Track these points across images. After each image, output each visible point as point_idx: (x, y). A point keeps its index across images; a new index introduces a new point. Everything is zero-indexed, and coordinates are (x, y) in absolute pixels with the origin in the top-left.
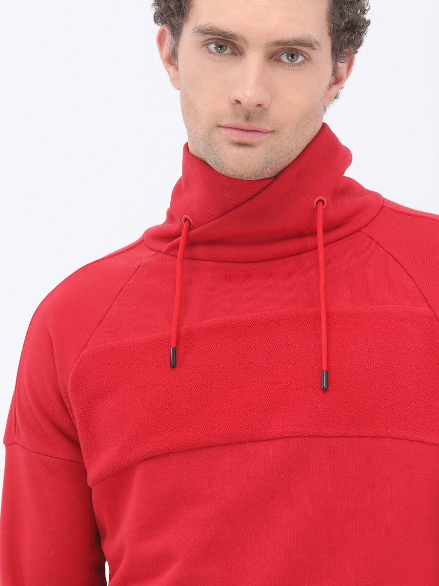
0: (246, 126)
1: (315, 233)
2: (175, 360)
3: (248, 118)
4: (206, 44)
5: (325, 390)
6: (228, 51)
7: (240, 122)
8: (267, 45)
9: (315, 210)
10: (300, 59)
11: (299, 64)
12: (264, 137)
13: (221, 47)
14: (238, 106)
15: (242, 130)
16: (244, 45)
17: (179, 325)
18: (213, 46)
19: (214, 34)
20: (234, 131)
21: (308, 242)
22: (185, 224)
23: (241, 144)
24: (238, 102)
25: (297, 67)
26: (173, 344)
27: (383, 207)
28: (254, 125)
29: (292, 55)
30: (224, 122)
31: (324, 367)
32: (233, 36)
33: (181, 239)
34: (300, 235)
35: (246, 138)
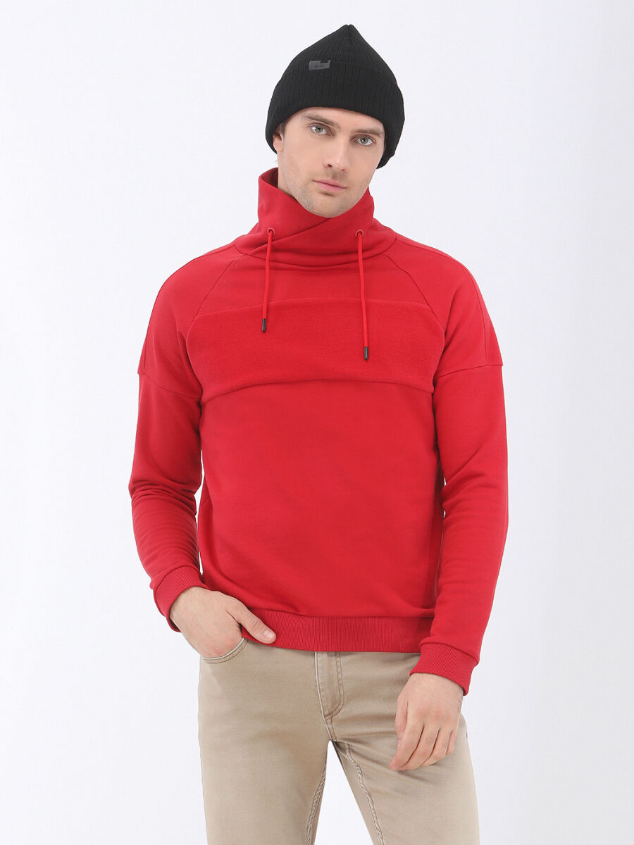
0: (332, 182)
1: (357, 252)
2: (266, 326)
3: (334, 177)
4: (310, 126)
5: (366, 360)
6: (324, 132)
7: (329, 179)
8: (352, 132)
9: (357, 238)
10: (369, 142)
11: (369, 146)
12: (342, 190)
13: (319, 129)
14: (329, 168)
15: (330, 185)
16: (337, 130)
17: (269, 301)
18: (314, 128)
19: (317, 120)
20: (324, 185)
21: (352, 257)
22: (270, 234)
23: (326, 194)
24: (330, 166)
25: (368, 148)
26: (264, 316)
27: (396, 239)
28: (337, 182)
29: (364, 140)
30: (319, 179)
31: (366, 345)
32: (331, 123)
33: (268, 246)
34: (346, 253)
35: (331, 190)
